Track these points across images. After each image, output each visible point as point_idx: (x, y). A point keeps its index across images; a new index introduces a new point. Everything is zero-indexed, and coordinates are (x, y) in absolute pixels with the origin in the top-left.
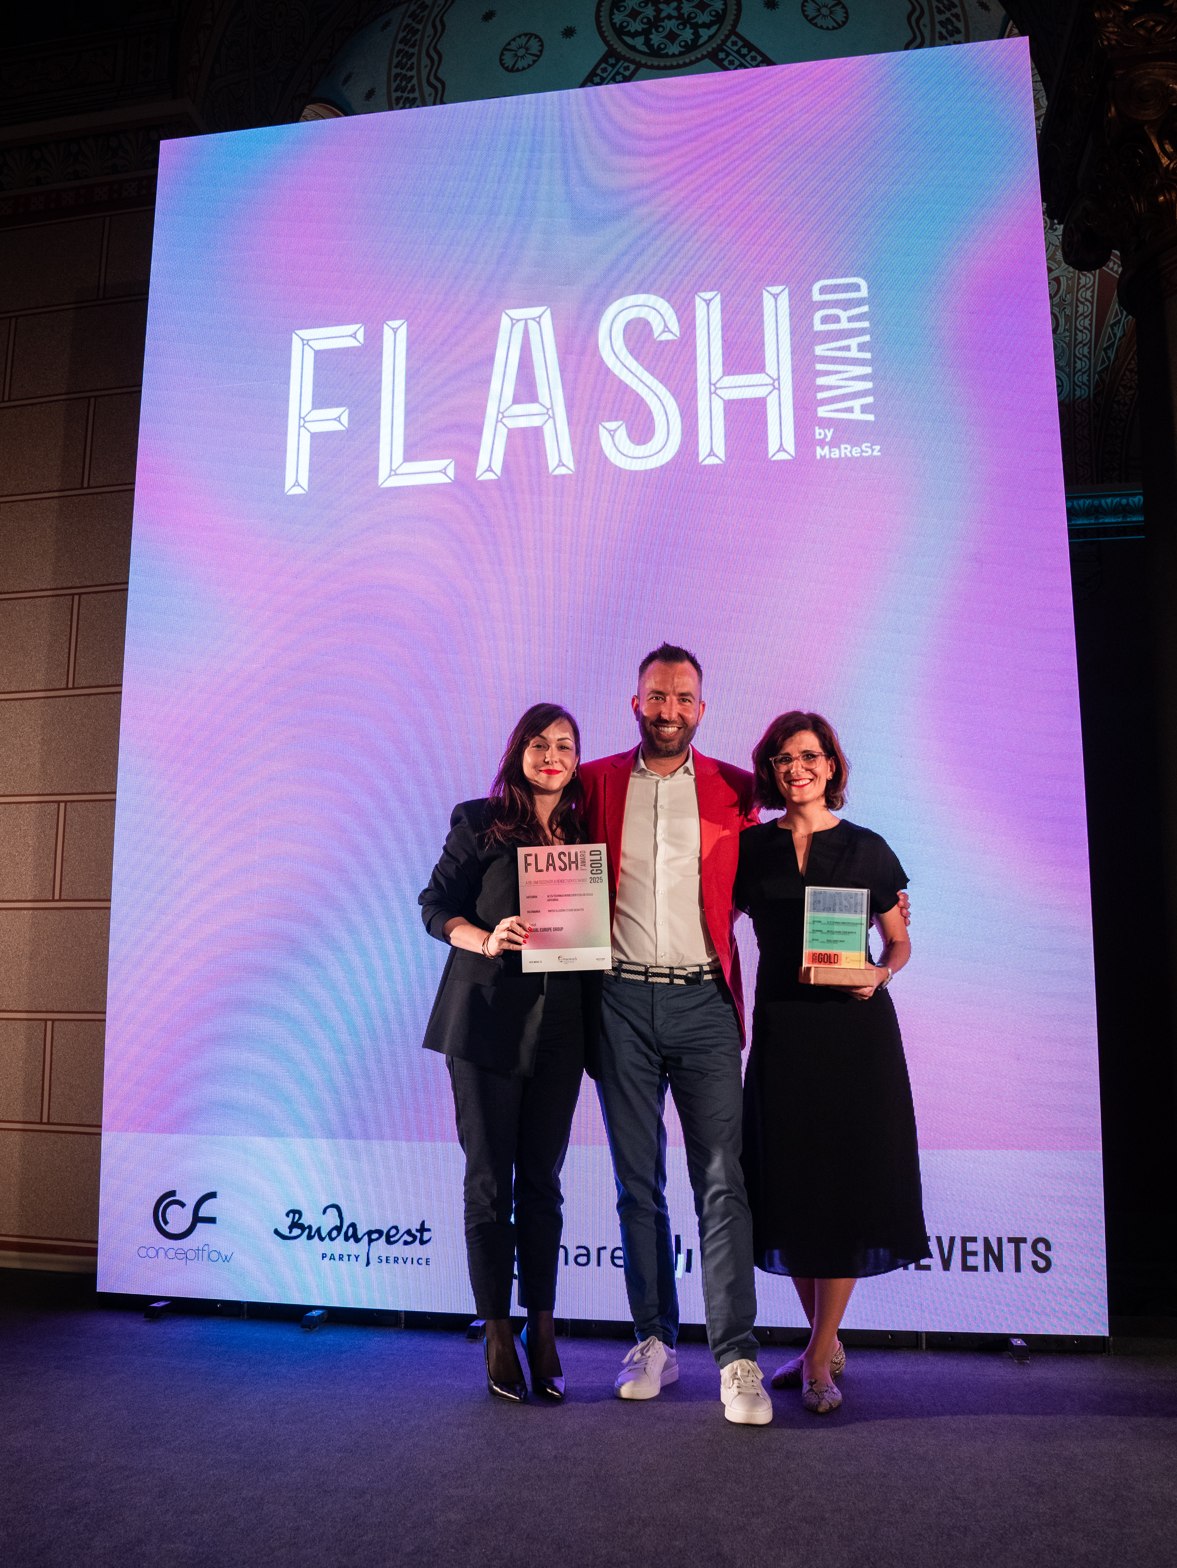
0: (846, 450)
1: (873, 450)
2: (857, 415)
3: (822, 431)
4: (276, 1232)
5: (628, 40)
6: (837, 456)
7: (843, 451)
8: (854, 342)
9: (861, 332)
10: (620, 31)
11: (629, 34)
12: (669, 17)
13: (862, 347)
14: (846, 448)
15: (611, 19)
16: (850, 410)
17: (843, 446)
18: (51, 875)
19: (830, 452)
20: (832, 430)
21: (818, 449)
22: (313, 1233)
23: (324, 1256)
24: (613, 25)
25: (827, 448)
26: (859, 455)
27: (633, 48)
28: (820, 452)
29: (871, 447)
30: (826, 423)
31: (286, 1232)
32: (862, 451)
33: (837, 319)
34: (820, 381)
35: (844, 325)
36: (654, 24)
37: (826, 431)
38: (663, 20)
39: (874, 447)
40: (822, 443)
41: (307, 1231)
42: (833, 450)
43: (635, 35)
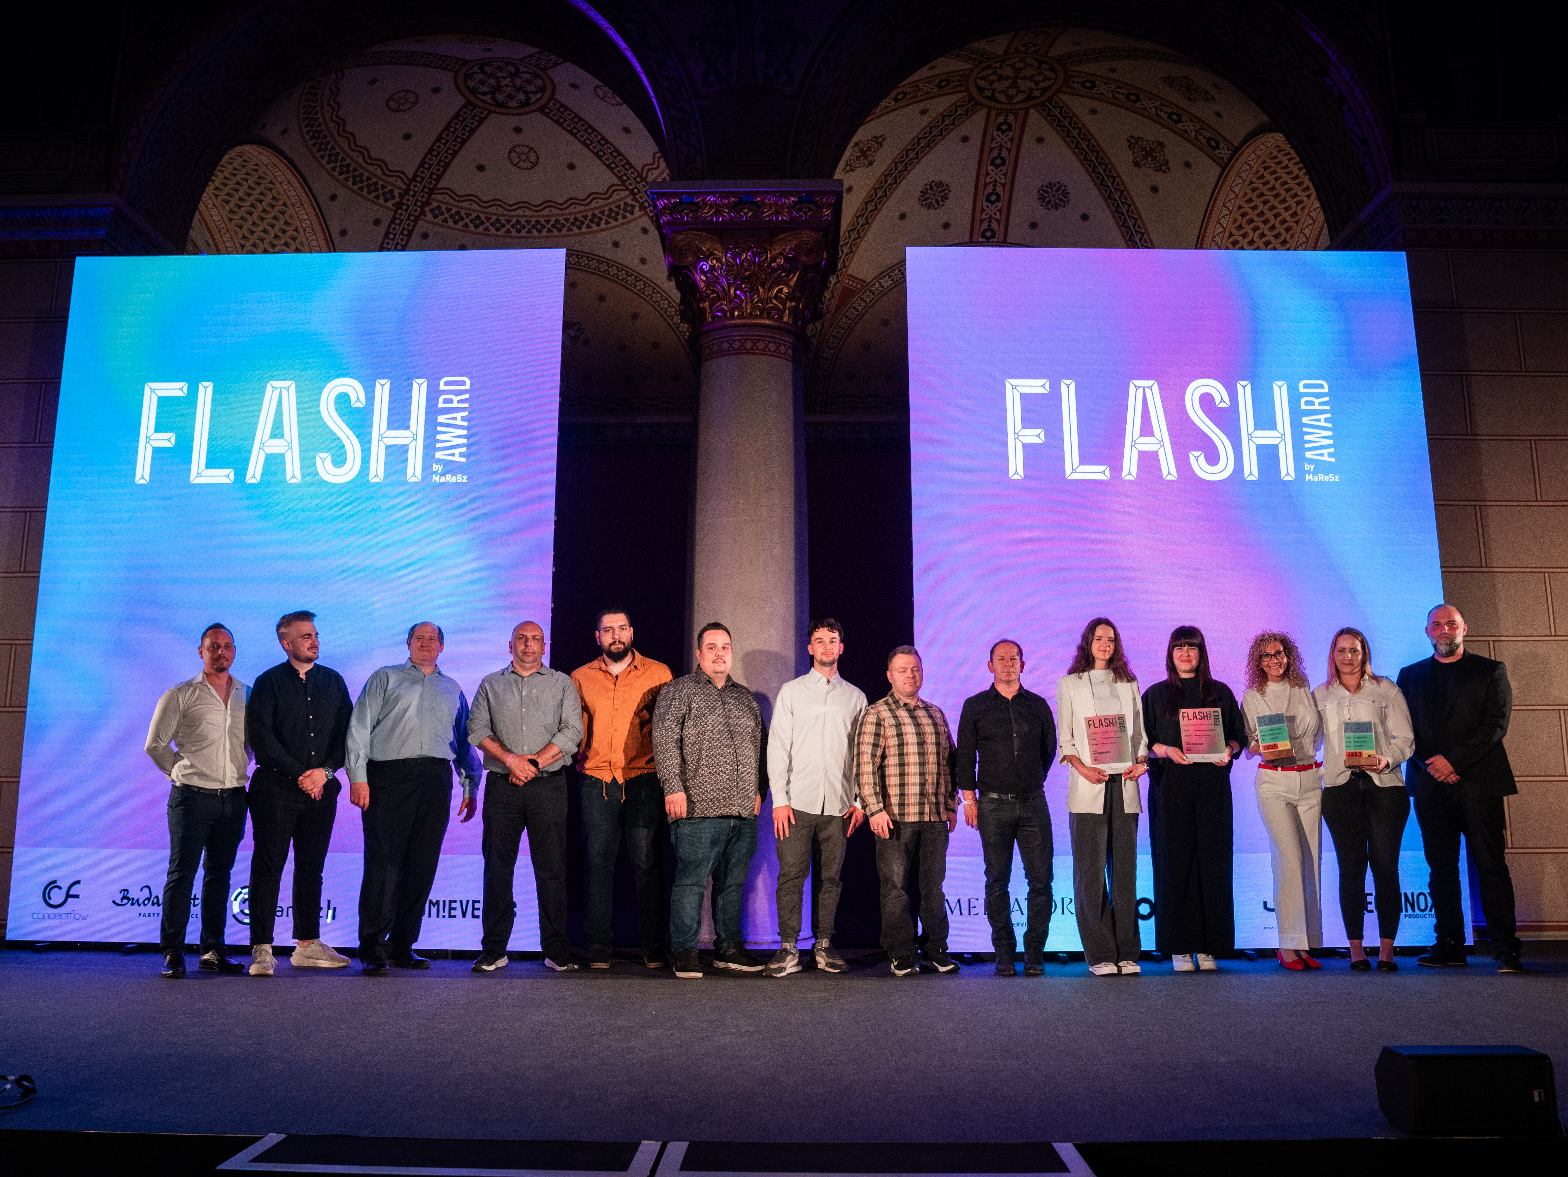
4: (113, 902)
5: (479, 96)
10: (474, 91)
11: (480, 93)
12: (507, 86)
15: (466, 85)
22: (135, 902)
24: (468, 88)
27: (484, 102)
36: (497, 89)
38: (503, 87)
41: (131, 901)
43: (485, 94)
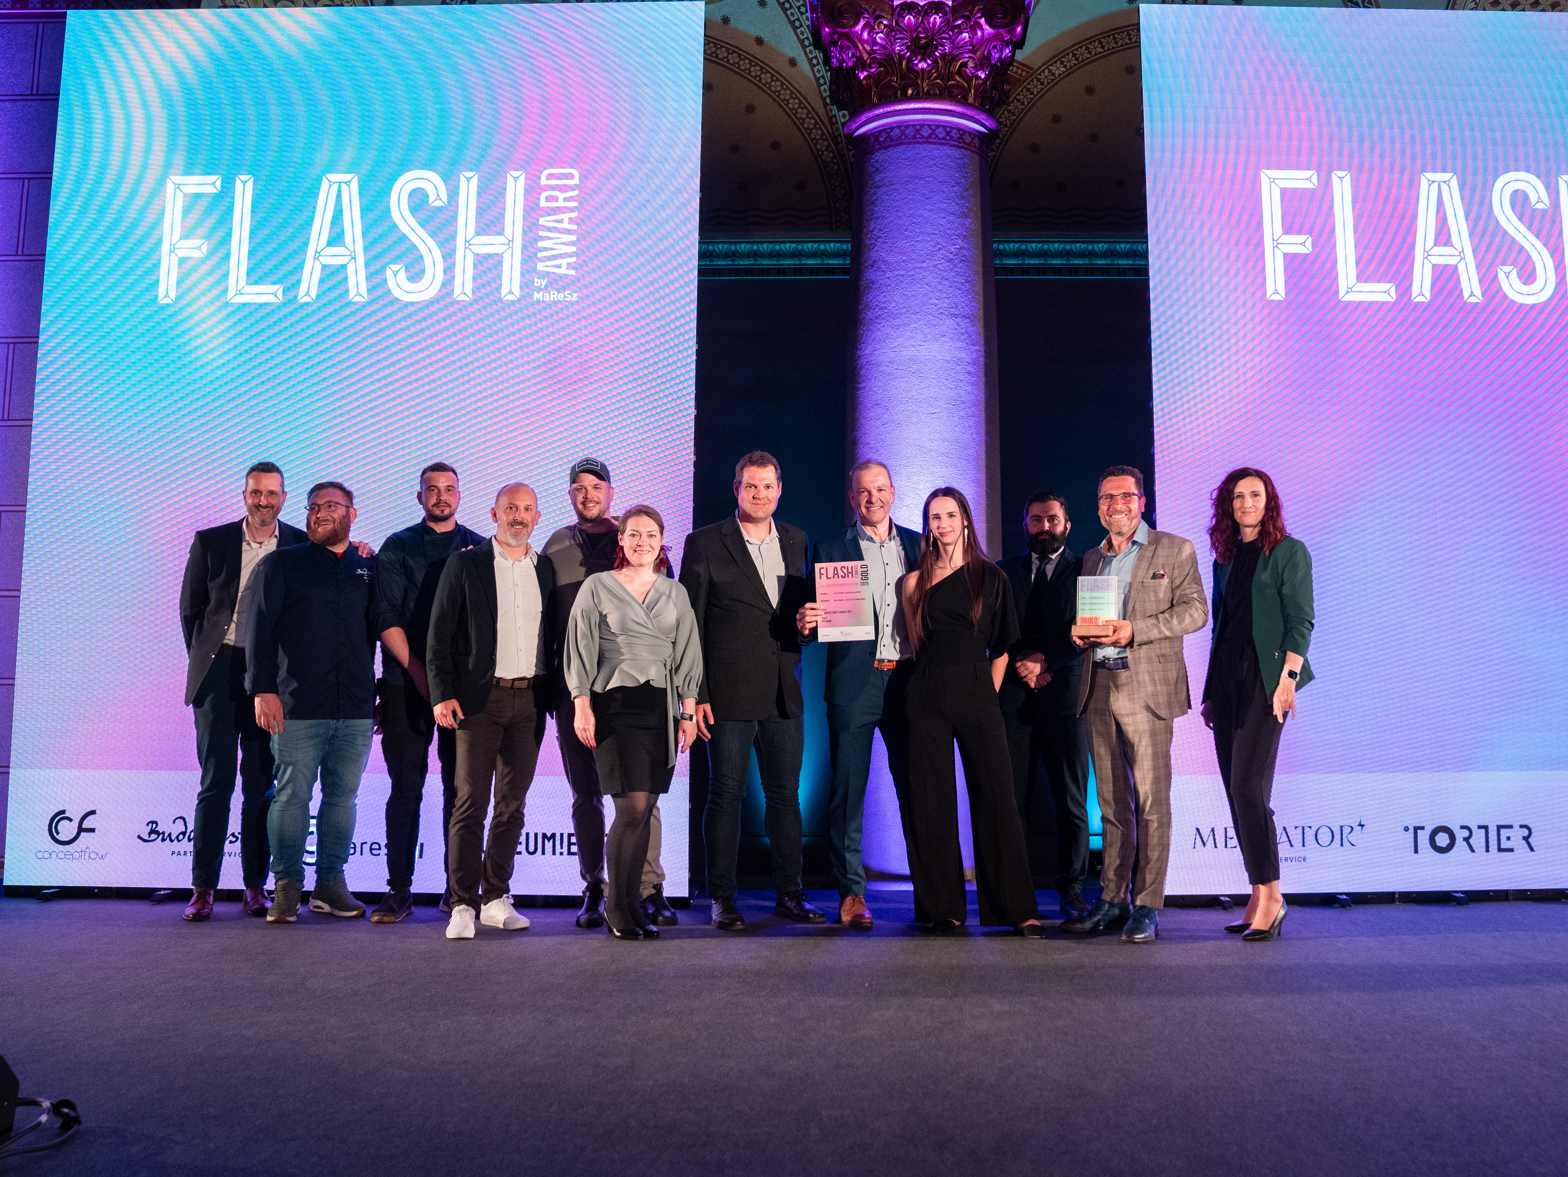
0: (554, 296)
1: (572, 297)
2: (564, 271)
3: (538, 280)
4: (139, 837)
6: (547, 299)
7: (552, 296)
8: (566, 217)
9: (571, 210)
13: (571, 221)
14: (554, 294)
16: (559, 267)
17: (552, 293)
19: (543, 296)
20: (545, 280)
21: (535, 293)
22: (165, 837)
23: (173, 853)
25: (541, 293)
26: (562, 299)
28: (537, 296)
29: (571, 294)
30: (542, 275)
31: (147, 838)
32: (565, 297)
33: (556, 199)
34: (541, 244)
35: (561, 203)
37: (542, 280)
39: (573, 294)
40: (539, 289)
41: (161, 836)
42: (545, 295)
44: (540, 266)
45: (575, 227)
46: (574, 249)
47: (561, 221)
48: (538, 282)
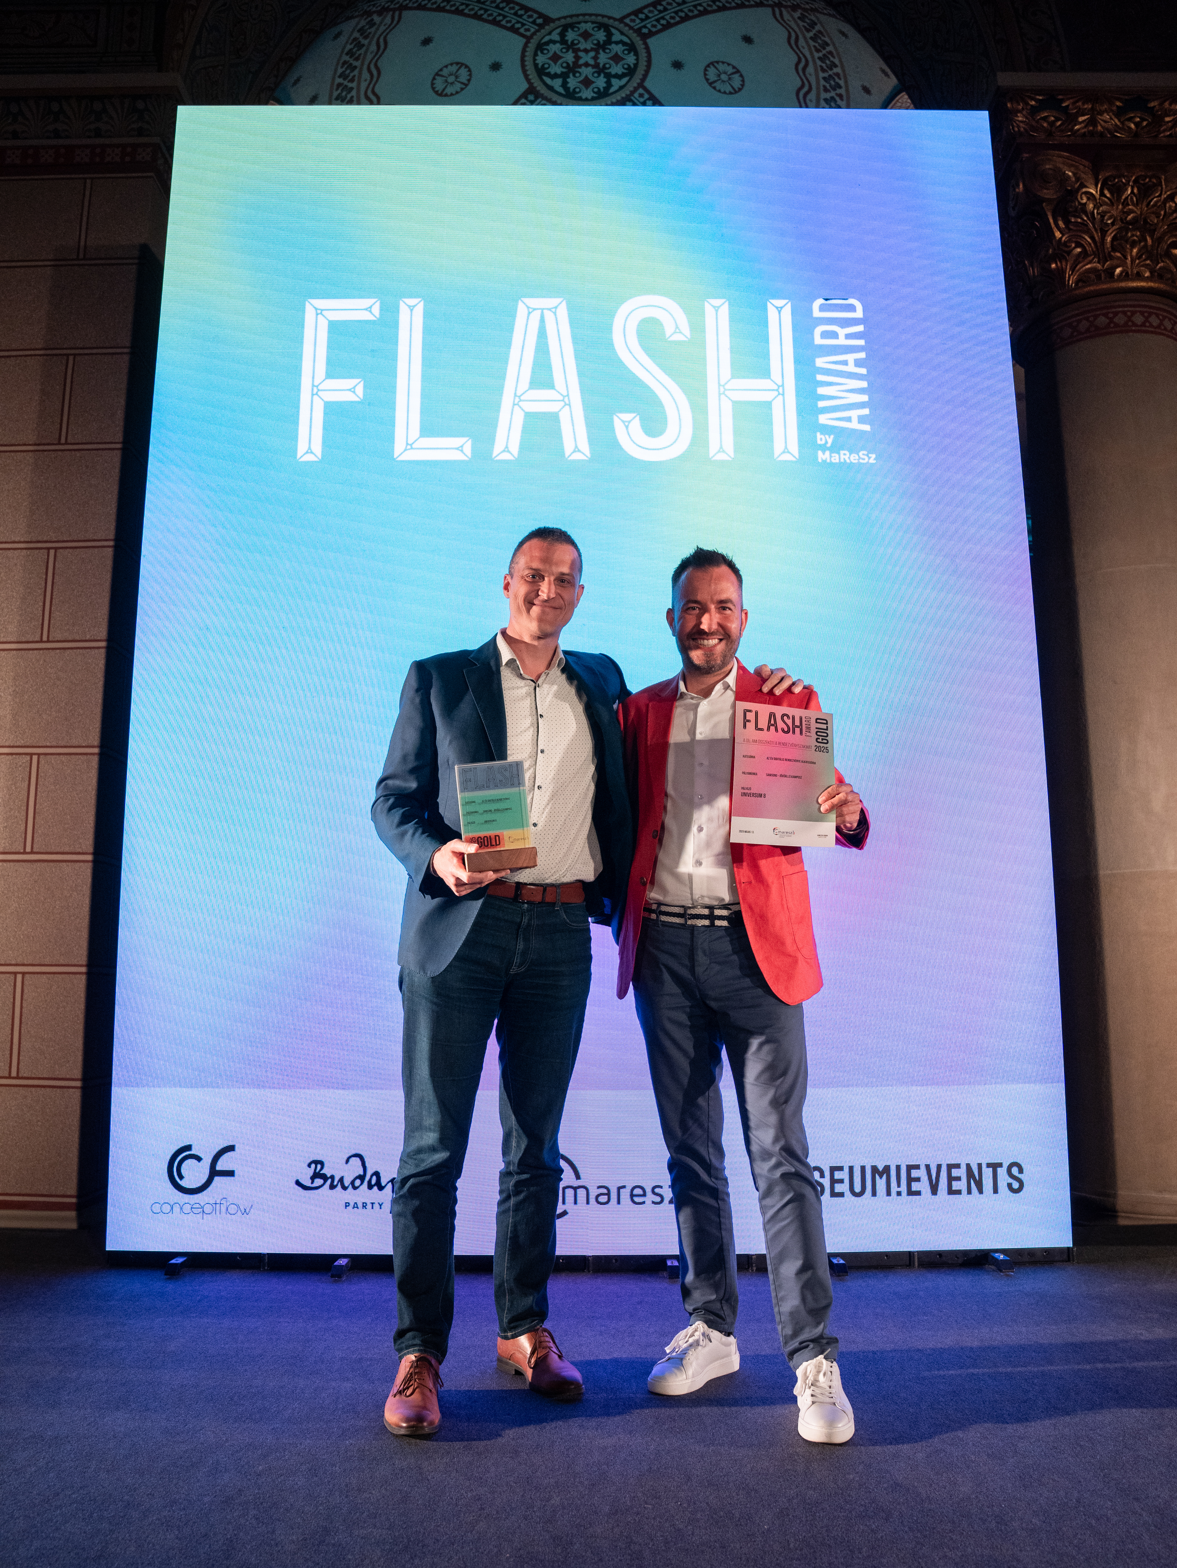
0: (845, 456)
1: (869, 458)
2: (855, 425)
3: (822, 437)
4: (298, 1183)
6: (837, 461)
7: (842, 457)
8: (850, 358)
9: (858, 349)
10: (541, 72)
11: (549, 75)
12: (587, 65)
13: (858, 363)
14: (845, 454)
15: (535, 60)
16: (849, 419)
17: (842, 452)
18: (23, 828)
19: (831, 457)
20: (832, 437)
21: (820, 453)
22: (336, 1183)
24: (536, 65)
25: (827, 453)
26: (856, 461)
27: (551, 87)
28: (822, 456)
29: (867, 455)
30: (827, 430)
31: (308, 1183)
32: (860, 458)
33: (835, 335)
34: (821, 391)
35: (842, 341)
36: (572, 69)
37: (827, 436)
38: (580, 66)
39: (870, 455)
40: (824, 448)
41: (329, 1181)
42: (833, 455)
43: (554, 76)
44: (823, 419)
45: (863, 371)
46: (865, 398)
47: (845, 363)
48: (821, 439)
